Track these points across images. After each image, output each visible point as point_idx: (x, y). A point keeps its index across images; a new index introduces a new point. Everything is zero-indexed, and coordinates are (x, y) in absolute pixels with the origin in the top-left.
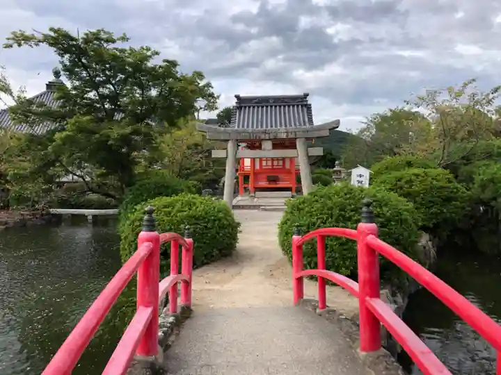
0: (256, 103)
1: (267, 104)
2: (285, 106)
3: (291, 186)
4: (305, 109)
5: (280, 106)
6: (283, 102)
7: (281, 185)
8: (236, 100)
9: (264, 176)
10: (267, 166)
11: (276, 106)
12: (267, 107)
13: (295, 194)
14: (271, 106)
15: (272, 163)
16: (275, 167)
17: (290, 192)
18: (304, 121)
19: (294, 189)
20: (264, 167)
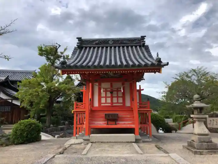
0: (96, 44)
1: (107, 45)
2: (123, 47)
3: (133, 126)
4: (143, 49)
5: (119, 47)
6: (122, 43)
7: (122, 125)
8: (77, 41)
9: (103, 114)
10: (106, 103)
11: (115, 47)
12: (107, 47)
13: (139, 137)
14: (111, 47)
15: (112, 100)
16: (114, 105)
17: (133, 135)
18: (145, 56)
19: (137, 130)
20: (102, 105)
